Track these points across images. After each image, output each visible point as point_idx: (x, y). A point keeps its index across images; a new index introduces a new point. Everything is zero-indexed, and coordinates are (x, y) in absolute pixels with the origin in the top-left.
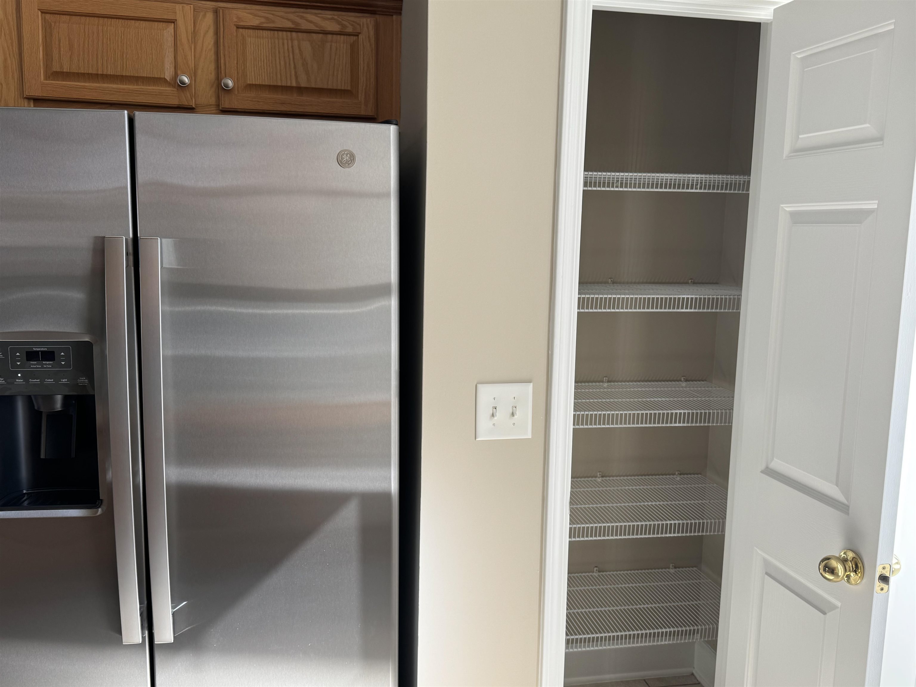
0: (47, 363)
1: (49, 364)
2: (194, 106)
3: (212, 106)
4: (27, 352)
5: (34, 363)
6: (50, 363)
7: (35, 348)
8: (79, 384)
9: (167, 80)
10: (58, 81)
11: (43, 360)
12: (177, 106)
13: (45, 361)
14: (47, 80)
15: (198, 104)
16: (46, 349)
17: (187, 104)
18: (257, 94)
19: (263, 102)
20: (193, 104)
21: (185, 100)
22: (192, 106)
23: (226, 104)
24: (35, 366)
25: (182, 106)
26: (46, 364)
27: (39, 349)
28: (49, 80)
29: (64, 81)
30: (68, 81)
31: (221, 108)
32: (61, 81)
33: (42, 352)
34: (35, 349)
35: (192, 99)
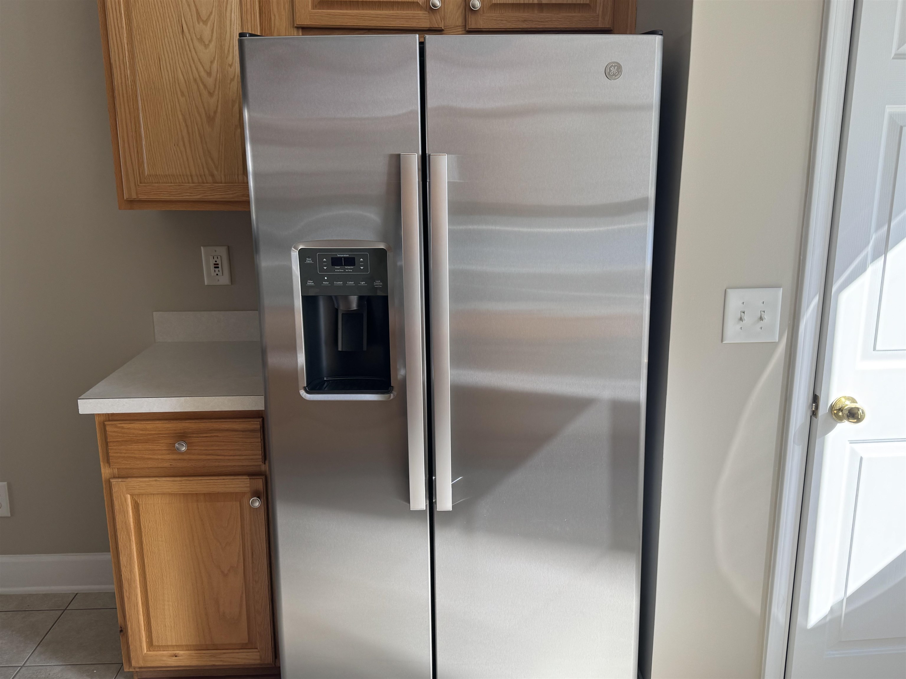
0: (349, 267)
1: (350, 269)
2: (443, 28)
3: (459, 27)
4: (332, 258)
5: (337, 267)
6: (351, 267)
7: (339, 254)
8: (375, 286)
9: (420, 4)
10: (323, 9)
11: (345, 265)
12: (428, 28)
13: (346, 266)
14: (314, 9)
15: (446, 26)
16: (348, 255)
17: (437, 26)
18: (501, 12)
19: (506, 20)
20: (442, 26)
21: (436, 22)
22: (441, 28)
23: (472, 25)
24: (339, 271)
25: (433, 28)
26: (348, 269)
27: (343, 256)
28: (316, 9)
29: (328, 9)
30: (332, 10)
31: (467, 29)
32: (326, 9)
33: (344, 258)
34: (339, 256)
35: (441, 21)
